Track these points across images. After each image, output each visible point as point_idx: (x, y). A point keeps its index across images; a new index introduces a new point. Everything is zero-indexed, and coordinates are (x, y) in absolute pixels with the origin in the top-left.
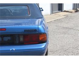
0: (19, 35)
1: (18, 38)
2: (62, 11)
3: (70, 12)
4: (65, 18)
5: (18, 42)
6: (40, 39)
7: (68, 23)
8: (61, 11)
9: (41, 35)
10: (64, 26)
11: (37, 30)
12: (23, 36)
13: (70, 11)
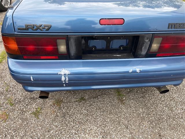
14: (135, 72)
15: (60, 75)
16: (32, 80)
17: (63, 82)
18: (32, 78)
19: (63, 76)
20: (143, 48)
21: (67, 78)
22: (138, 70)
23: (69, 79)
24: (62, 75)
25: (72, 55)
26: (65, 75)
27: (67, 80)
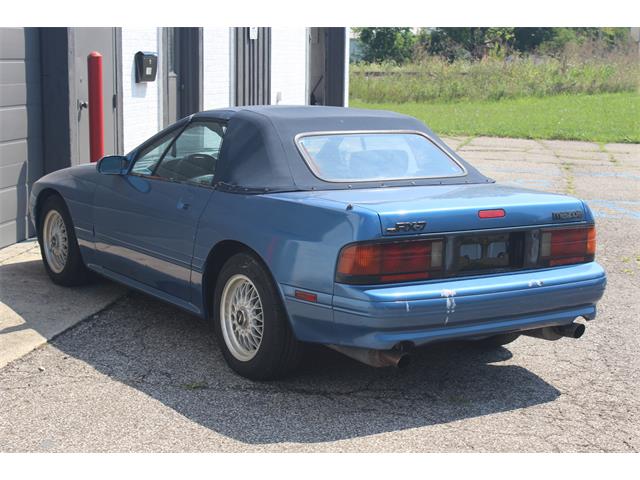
1: (538, 242)
5: (534, 259)
14: (535, 286)
16: (408, 310)
17: (449, 311)
18: (407, 305)
20: (532, 249)
21: (454, 301)
23: (456, 303)
24: (446, 297)
26: (451, 296)
27: (454, 305)
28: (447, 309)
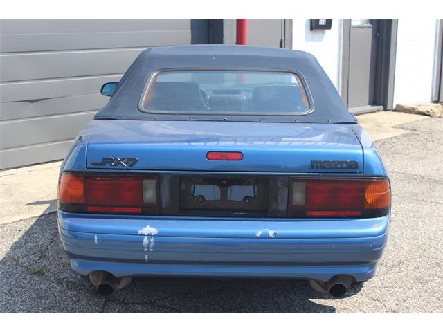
0: (290, 180)
1: (286, 190)
2: (385, 109)
3: (423, 114)
4: (405, 136)
5: (282, 207)
6: (369, 200)
7: (422, 158)
8: (381, 107)
9: (370, 187)
10: (411, 171)
11: (360, 165)
12: (304, 184)
13: (421, 109)
14: (266, 236)
15: (141, 235)
16: (96, 242)
17: (146, 250)
18: (96, 238)
19: (146, 237)
20: (279, 197)
21: (152, 240)
22: (271, 233)
23: (155, 242)
24: (144, 235)
25: (164, 206)
26: (149, 235)
27: (152, 244)
28: (144, 248)
